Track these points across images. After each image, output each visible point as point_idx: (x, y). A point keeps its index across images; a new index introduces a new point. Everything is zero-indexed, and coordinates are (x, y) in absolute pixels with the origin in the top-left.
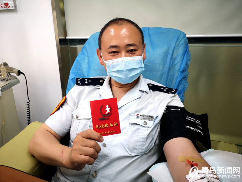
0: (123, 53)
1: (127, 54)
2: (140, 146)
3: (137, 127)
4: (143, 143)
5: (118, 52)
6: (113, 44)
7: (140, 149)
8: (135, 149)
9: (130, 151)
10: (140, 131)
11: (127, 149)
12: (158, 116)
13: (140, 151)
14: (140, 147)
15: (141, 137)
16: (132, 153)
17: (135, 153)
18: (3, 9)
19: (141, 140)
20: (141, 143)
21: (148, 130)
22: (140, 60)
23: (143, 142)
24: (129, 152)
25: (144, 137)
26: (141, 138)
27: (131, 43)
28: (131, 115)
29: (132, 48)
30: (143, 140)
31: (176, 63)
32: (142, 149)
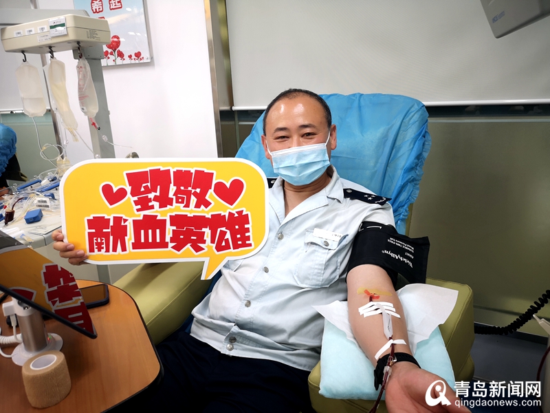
0: (295, 138)
1: (301, 139)
2: (315, 275)
3: (314, 247)
4: (319, 271)
5: (288, 137)
6: (281, 125)
7: (314, 279)
8: (307, 278)
9: (300, 281)
10: (316, 253)
11: (296, 278)
12: (347, 235)
13: (315, 282)
14: (315, 277)
15: (317, 262)
16: (302, 283)
17: (306, 284)
18: (133, 62)
19: (316, 267)
20: (316, 271)
21: (328, 253)
22: (322, 150)
23: (319, 269)
24: (298, 282)
25: (321, 263)
26: (317, 265)
27: (306, 123)
28: (308, 231)
29: (308, 130)
30: (320, 267)
31: (399, 155)
32: (319, 281)
